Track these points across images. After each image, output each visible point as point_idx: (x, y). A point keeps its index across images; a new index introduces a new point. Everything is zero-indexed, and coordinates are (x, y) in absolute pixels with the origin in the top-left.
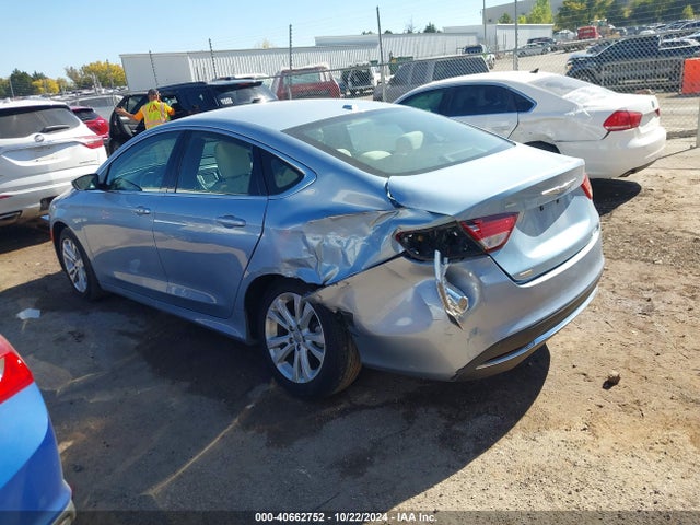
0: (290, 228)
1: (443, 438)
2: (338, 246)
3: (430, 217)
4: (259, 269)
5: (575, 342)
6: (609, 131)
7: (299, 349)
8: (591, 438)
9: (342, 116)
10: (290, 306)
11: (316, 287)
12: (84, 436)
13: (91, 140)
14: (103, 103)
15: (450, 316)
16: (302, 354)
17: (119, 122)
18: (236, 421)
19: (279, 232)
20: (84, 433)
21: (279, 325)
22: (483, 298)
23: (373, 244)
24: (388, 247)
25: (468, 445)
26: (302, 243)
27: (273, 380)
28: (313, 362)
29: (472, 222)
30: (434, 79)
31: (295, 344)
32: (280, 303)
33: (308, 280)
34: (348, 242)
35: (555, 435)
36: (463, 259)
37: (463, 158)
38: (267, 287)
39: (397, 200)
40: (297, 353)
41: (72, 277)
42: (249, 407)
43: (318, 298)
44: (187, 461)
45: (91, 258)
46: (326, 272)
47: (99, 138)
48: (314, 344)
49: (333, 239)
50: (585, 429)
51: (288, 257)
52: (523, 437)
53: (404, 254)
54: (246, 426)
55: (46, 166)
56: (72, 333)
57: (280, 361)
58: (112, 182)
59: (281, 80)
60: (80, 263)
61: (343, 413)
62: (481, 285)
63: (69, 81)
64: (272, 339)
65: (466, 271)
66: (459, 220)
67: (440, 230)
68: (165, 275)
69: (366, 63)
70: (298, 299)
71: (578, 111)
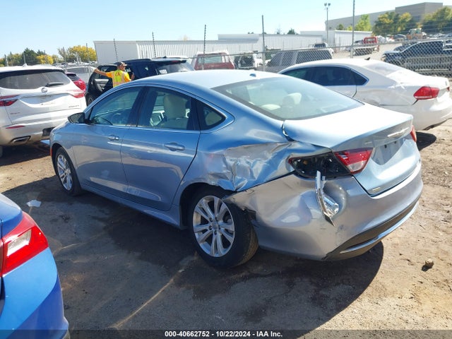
0: (215, 152)
1: (314, 299)
2: (247, 165)
3: (313, 148)
4: (191, 179)
5: (399, 238)
6: (418, 99)
7: (216, 234)
8: (416, 304)
9: (251, 81)
10: (211, 205)
11: (231, 193)
12: (70, 285)
13: (77, 93)
14: (82, 71)
15: (326, 216)
16: (218, 238)
17: (94, 82)
18: (172, 280)
19: (207, 155)
20: (70, 283)
21: (202, 217)
22: (348, 205)
23: (272, 165)
24: (283, 167)
25: (331, 304)
26: (222, 162)
27: (196, 252)
28: (225, 243)
29: (343, 153)
30: (298, 63)
31: (213, 230)
32: (204, 202)
33: (225, 187)
34: (254, 163)
35: (392, 301)
36: (335, 178)
37: (332, 110)
38: (196, 191)
39: (290, 136)
40: (214, 236)
41: (62, 180)
42: (180, 271)
43: (232, 200)
44: (139, 306)
45: (76, 168)
46: (239, 182)
47: (81, 92)
48: (227, 231)
49: (243, 161)
50: (412, 298)
51: (213, 172)
52: (369, 301)
53: (294, 173)
54: (179, 284)
55: (48, 108)
56: (62, 216)
57: (202, 241)
58: (93, 119)
59: (197, 60)
60: (68, 171)
61: (244, 279)
62: (347, 196)
63: (60, 57)
64: (197, 226)
65: (337, 186)
66: (334, 151)
67: (319, 157)
68: (126, 181)
69: (251, 52)
70: (217, 200)
71: (397, 86)
